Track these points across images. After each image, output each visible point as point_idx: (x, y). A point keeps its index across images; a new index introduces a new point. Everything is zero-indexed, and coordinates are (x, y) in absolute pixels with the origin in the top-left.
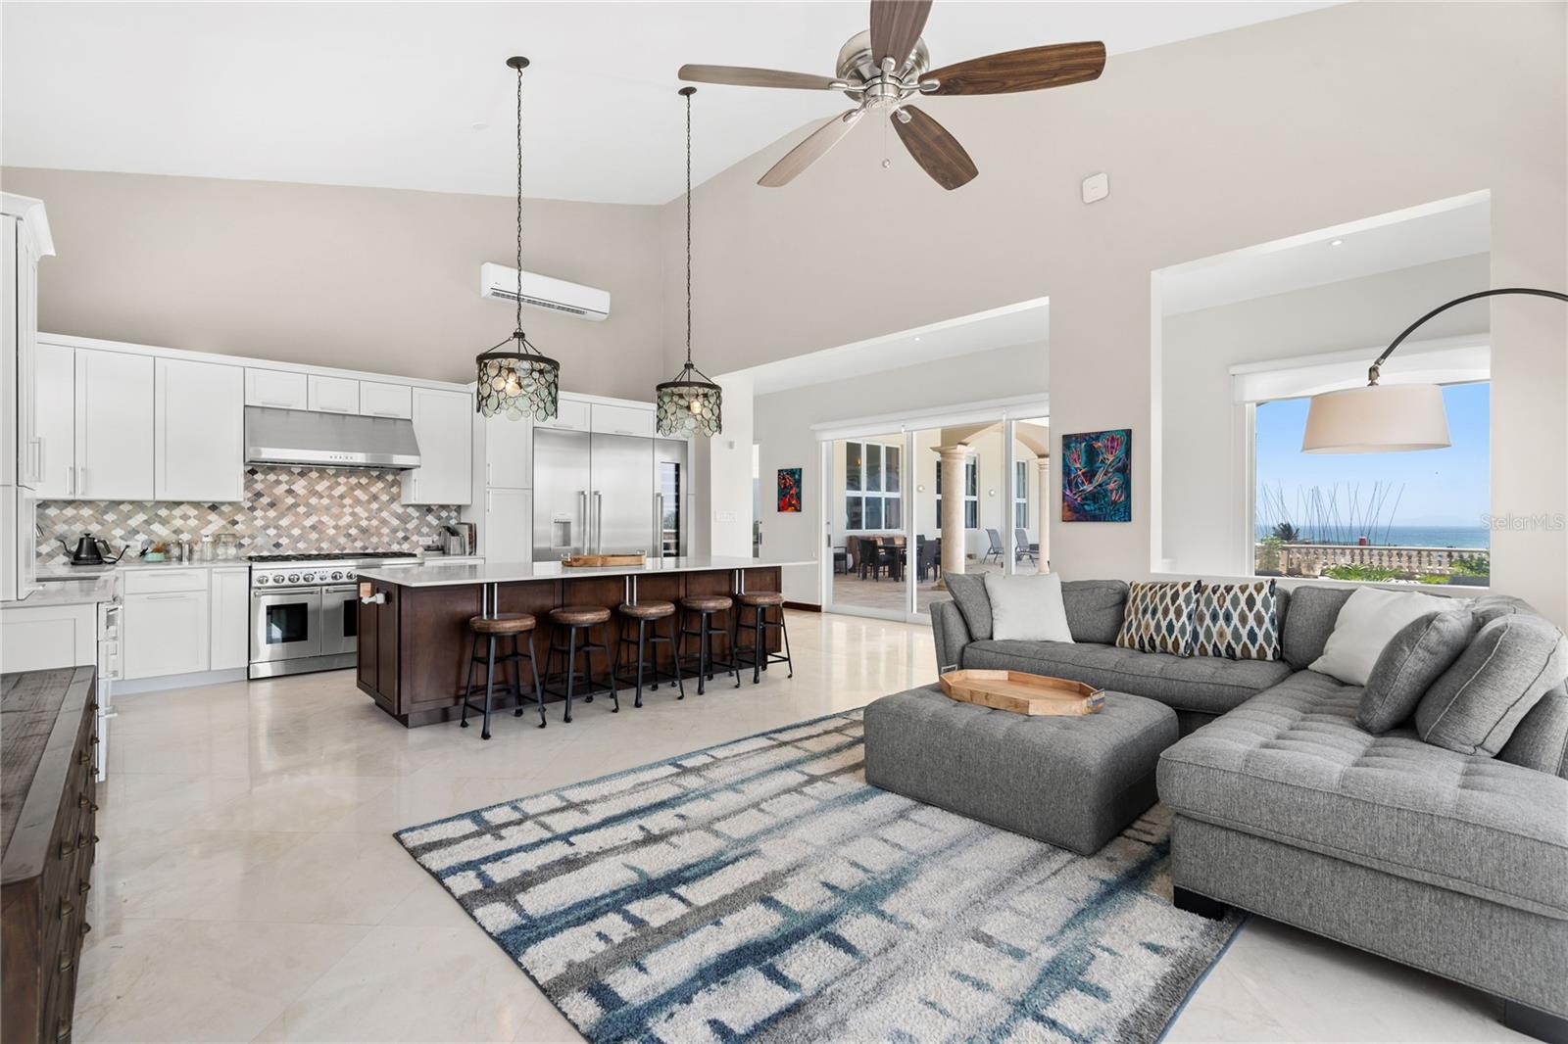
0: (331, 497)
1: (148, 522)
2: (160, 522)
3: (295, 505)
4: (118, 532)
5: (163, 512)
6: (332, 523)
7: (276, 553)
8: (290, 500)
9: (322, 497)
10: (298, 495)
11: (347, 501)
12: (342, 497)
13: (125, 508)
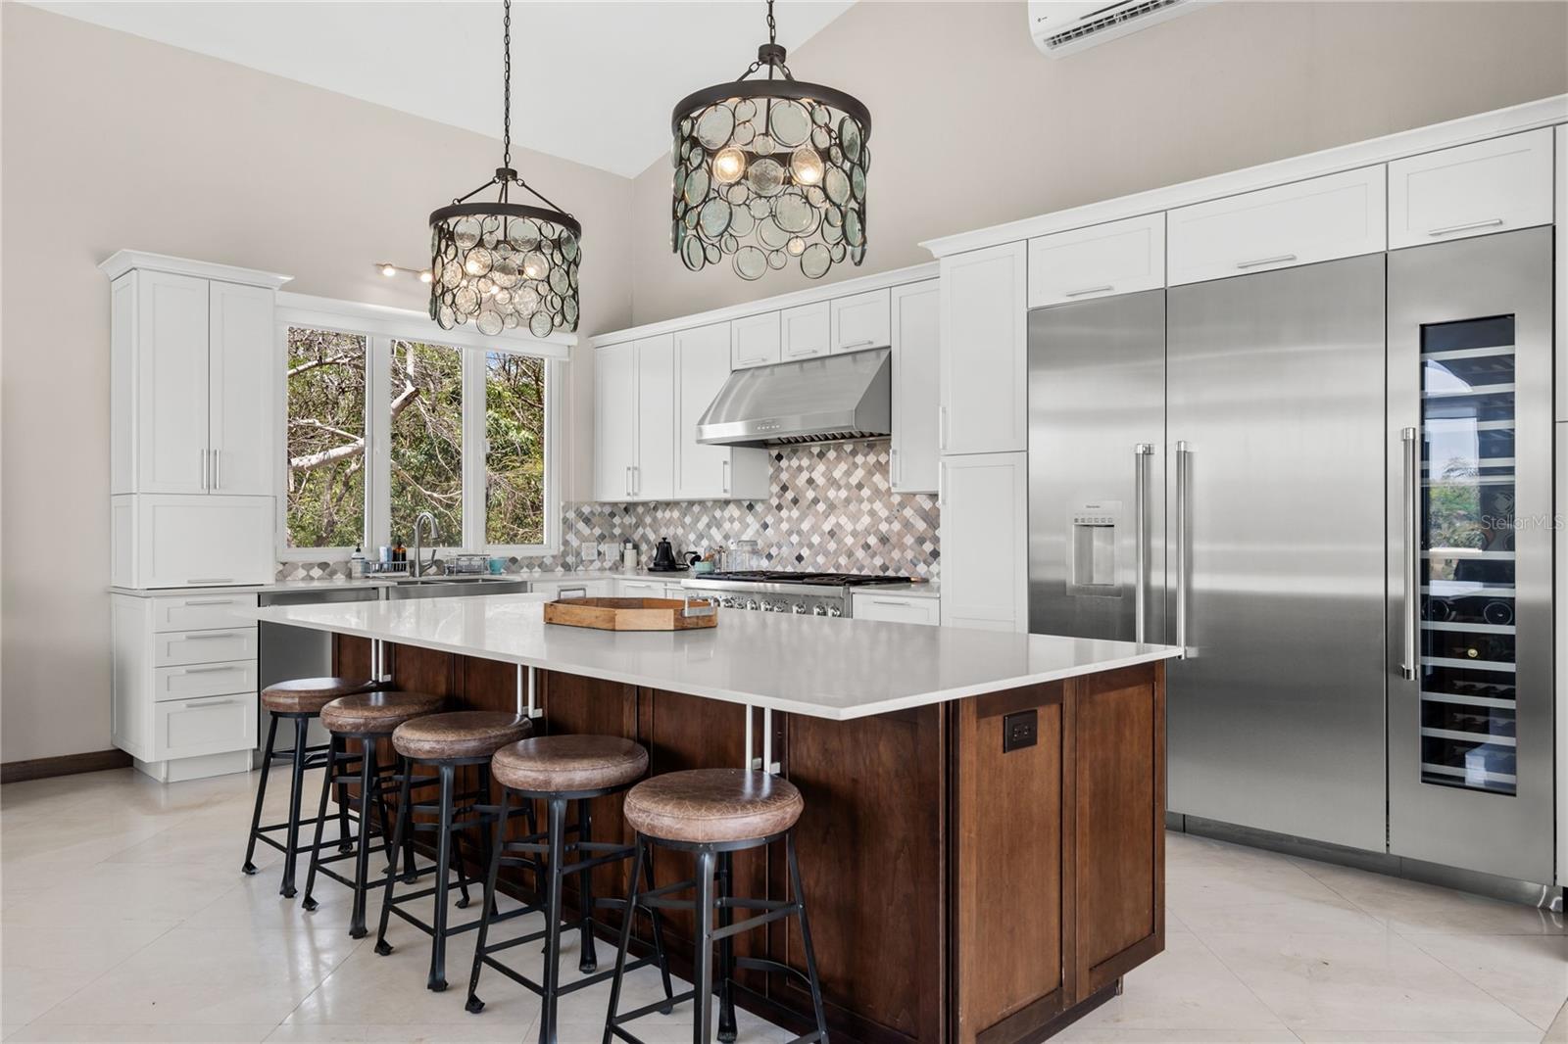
0: (848, 486)
1: (708, 526)
2: (716, 527)
3: (815, 501)
4: (692, 537)
5: (718, 514)
6: (849, 527)
7: (800, 569)
8: (810, 494)
9: (839, 488)
10: (818, 486)
11: (866, 492)
12: (860, 486)
13: (696, 508)
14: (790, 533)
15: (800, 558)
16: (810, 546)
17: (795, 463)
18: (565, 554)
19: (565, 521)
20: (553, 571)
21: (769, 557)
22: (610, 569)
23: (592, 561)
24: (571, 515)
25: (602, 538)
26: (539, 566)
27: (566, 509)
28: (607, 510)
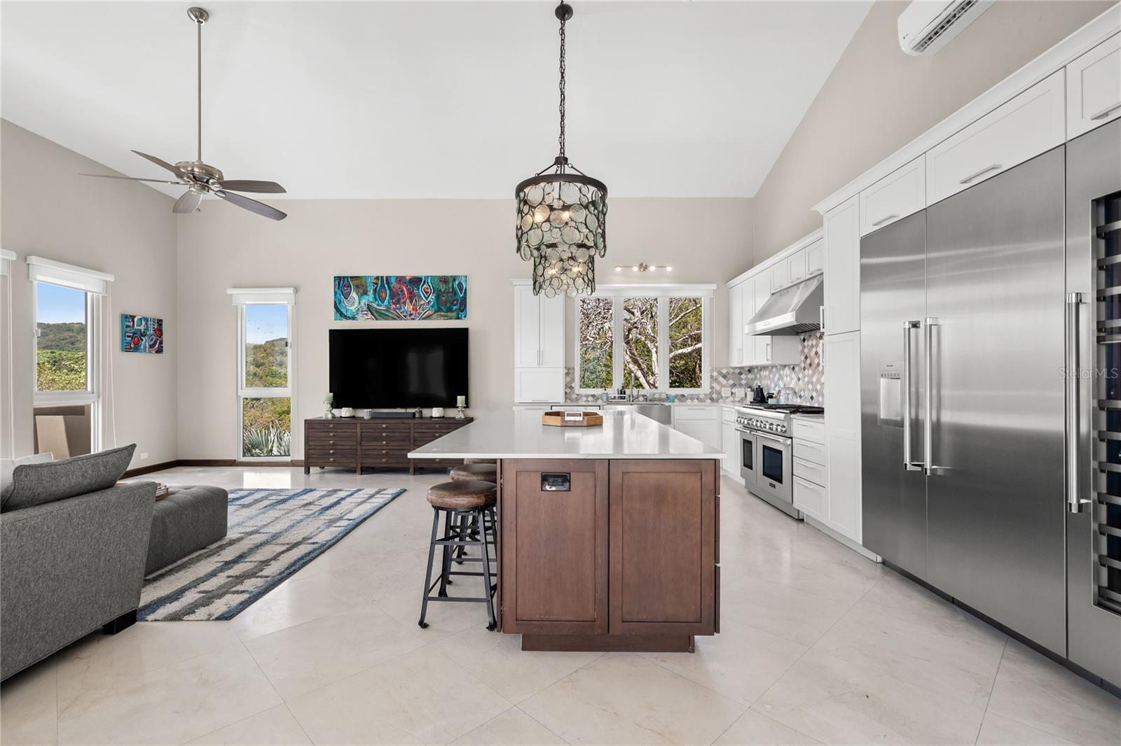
14: (808, 383)
15: (812, 398)
16: (816, 391)
17: (810, 343)
18: (711, 393)
19: (712, 377)
20: (705, 401)
21: (800, 397)
22: (739, 401)
23: (727, 397)
24: (715, 374)
25: (734, 385)
26: (697, 399)
27: (712, 371)
28: (737, 371)
